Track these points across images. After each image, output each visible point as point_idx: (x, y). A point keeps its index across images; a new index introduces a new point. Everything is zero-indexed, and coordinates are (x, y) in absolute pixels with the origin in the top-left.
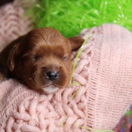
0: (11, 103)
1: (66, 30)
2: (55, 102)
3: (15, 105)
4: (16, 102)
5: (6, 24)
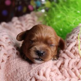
0: (34, 68)
1: (66, 27)
2: (63, 69)
3: (36, 70)
4: (37, 69)
5: (26, 25)
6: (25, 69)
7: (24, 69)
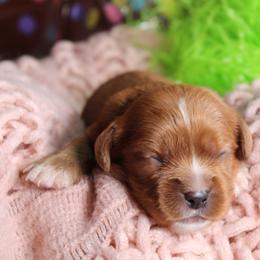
6: (64, 231)
7: (61, 230)
